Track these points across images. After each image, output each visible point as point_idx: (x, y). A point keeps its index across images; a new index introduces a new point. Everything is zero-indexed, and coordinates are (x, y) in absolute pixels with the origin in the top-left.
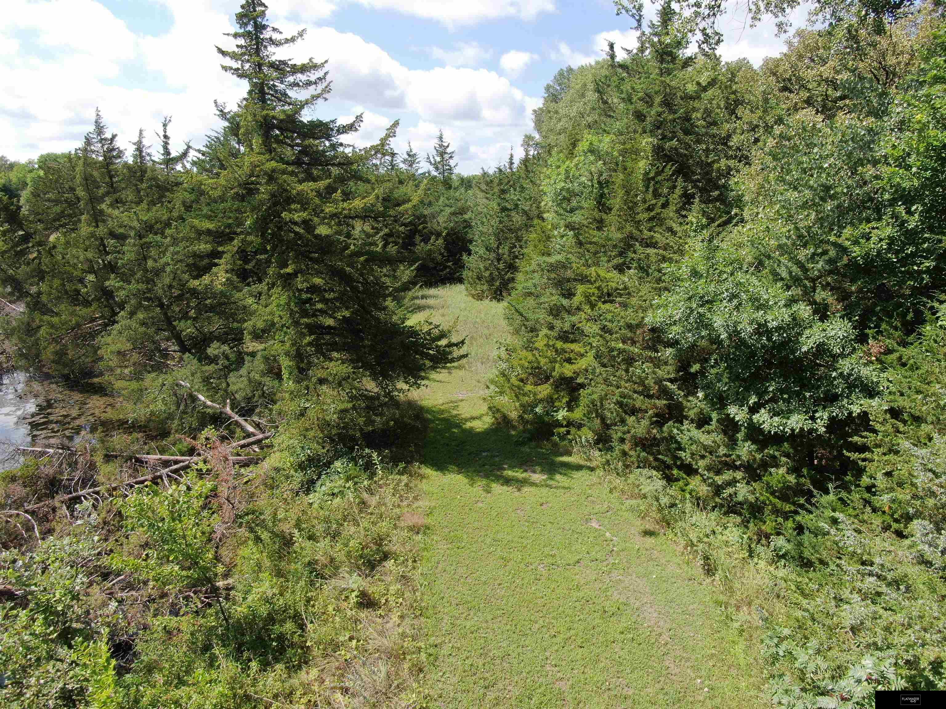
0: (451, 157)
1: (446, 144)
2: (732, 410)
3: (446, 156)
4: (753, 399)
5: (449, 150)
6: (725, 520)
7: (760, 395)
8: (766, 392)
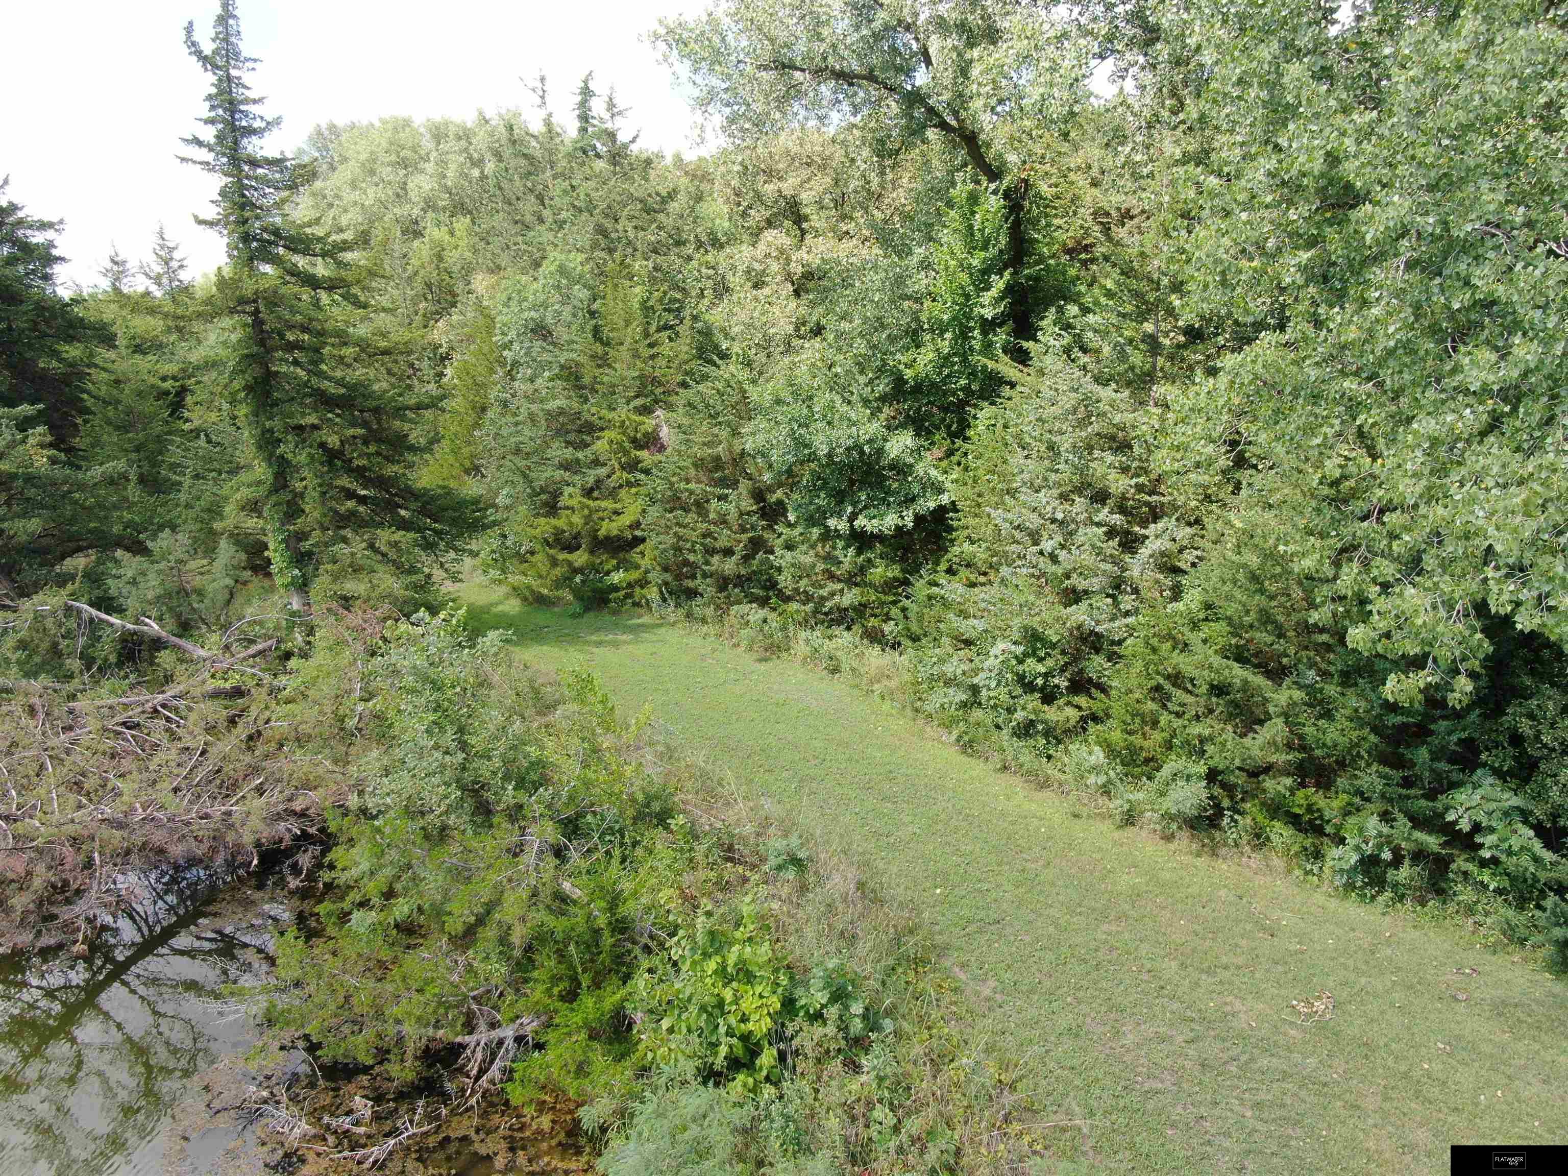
0: (181, 267)
1: (171, 245)
2: (832, 523)
3: (174, 264)
4: (850, 509)
5: (177, 255)
6: (830, 632)
7: (854, 505)
8: (859, 501)
